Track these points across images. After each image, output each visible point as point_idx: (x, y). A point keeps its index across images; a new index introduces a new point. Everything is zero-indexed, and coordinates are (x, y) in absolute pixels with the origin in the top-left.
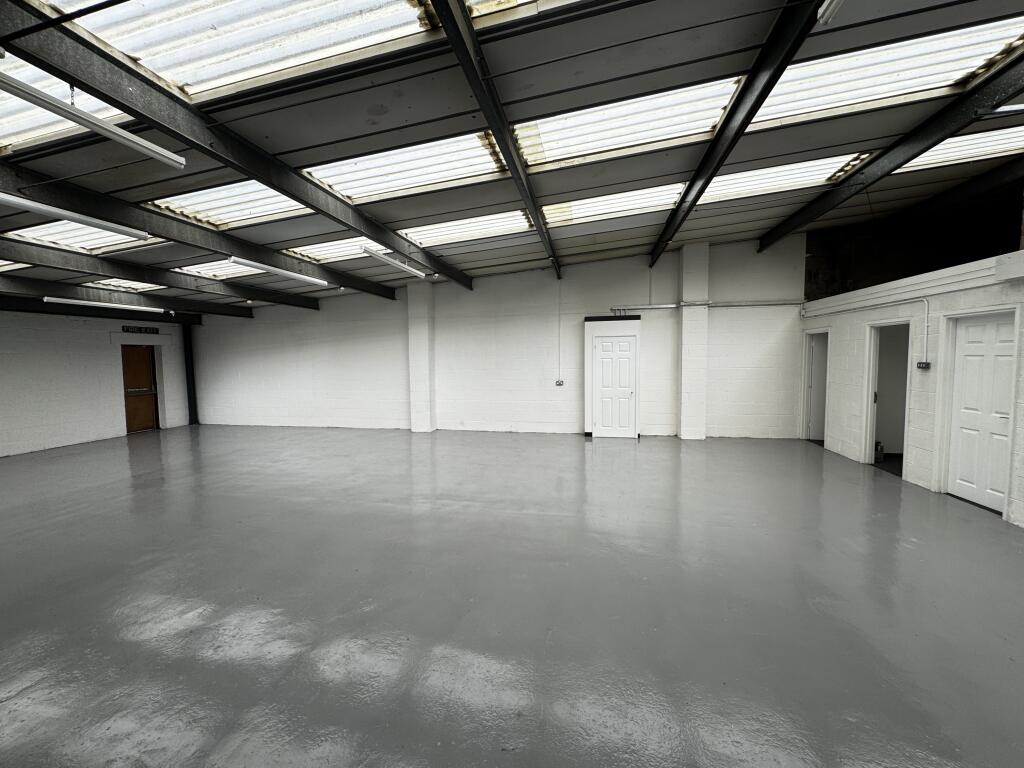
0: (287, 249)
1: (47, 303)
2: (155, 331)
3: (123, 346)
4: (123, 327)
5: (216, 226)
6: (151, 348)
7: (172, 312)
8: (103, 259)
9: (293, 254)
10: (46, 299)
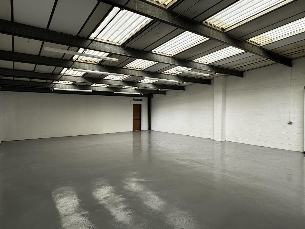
0: (163, 72)
1: (115, 93)
2: (141, 100)
3: (133, 104)
4: (133, 99)
5: (142, 69)
6: (140, 105)
7: (142, 94)
8: (122, 81)
9: (166, 73)
10: (115, 92)
